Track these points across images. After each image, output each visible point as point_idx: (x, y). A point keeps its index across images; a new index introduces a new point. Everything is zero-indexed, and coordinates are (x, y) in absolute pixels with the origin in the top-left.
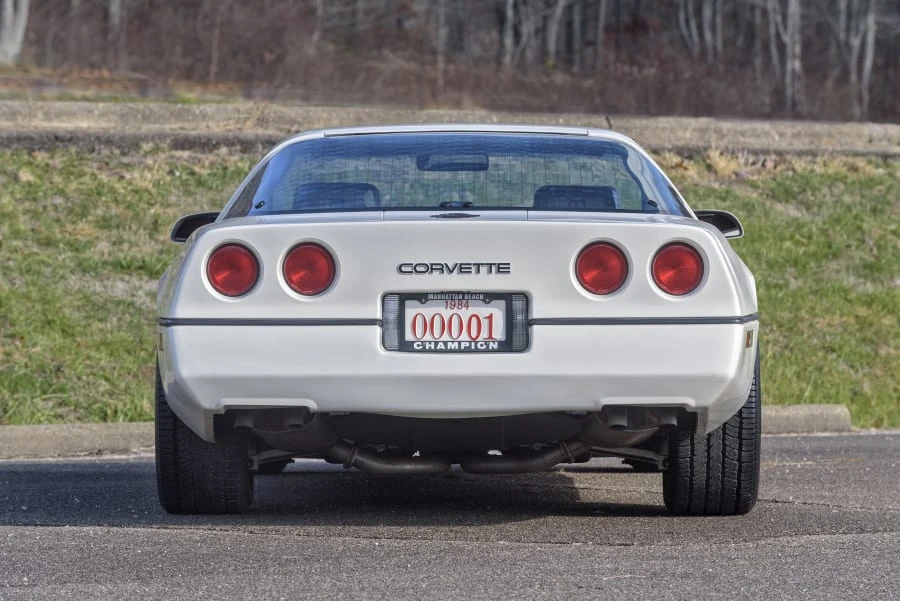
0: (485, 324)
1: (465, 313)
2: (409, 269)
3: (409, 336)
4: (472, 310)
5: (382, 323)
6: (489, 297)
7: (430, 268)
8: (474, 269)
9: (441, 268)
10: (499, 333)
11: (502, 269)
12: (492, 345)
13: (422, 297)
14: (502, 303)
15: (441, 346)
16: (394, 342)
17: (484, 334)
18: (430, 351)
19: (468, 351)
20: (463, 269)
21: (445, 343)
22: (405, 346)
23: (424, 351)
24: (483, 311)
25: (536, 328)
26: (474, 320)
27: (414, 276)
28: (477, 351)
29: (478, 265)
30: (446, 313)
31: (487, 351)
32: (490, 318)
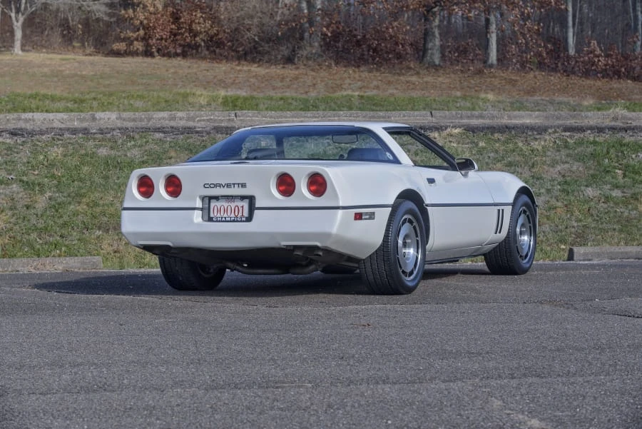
0: (241, 209)
1: (233, 205)
2: (208, 186)
3: (212, 215)
4: (236, 204)
5: (202, 209)
6: (243, 198)
7: (216, 186)
8: (232, 186)
9: (220, 185)
10: (246, 214)
11: (243, 185)
12: (244, 219)
13: (217, 198)
14: (247, 200)
15: (223, 219)
16: (207, 218)
17: (240, 214)
18: (219, 221)
19: (234, 221)
20: (228, 186)
21: (225, 218)
22: (210, 219)
23: (217, 221)
24: (240, 204)
25: (256, 211)
26: (237, 208)
27: (210, 189)
28: (237, 221)
29: (234, 184)
30: (226, 204)
31: (241, 221)
32: (243, 207)
